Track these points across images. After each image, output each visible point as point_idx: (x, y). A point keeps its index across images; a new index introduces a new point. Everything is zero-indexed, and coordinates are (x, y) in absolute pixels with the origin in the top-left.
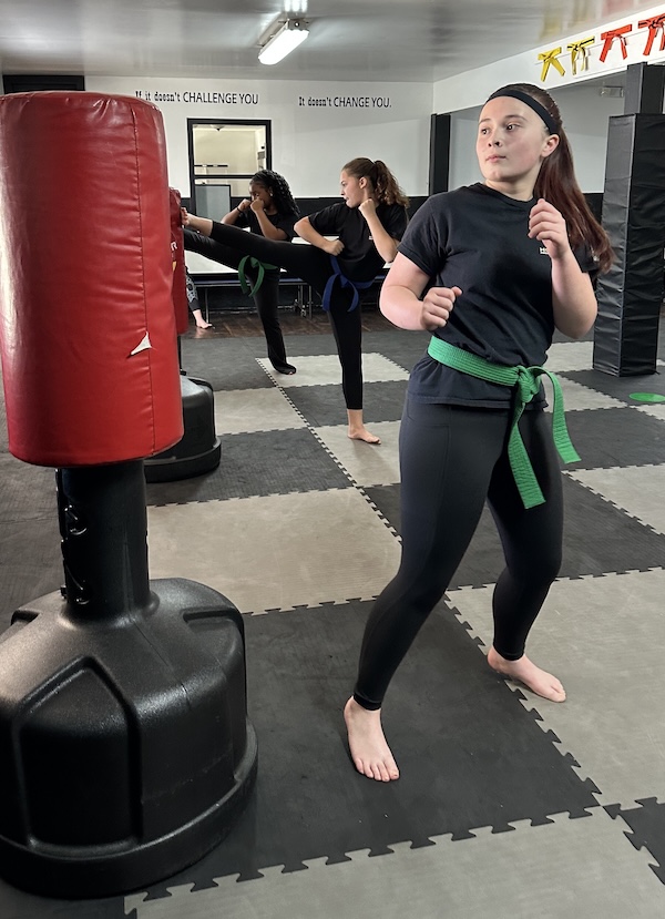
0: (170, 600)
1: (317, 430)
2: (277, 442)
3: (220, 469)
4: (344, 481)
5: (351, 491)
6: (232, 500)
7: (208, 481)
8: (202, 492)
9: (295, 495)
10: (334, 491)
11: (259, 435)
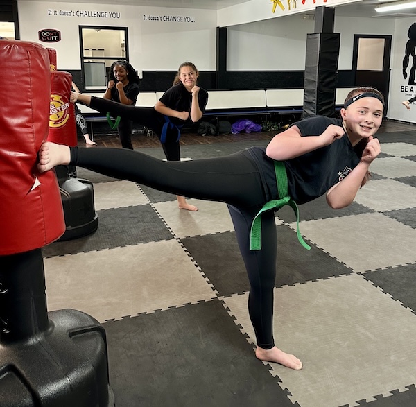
0: (61, 324)
1: (154, 205)
2: (132, 213)
3: (98, 231)
4: (169, 235)
5: (173, 241)
6: (104, 250)
7: (90, 239)
8: (86, 247)
9: (141, 245)
10: (163, 242)
11: (121, 209)
